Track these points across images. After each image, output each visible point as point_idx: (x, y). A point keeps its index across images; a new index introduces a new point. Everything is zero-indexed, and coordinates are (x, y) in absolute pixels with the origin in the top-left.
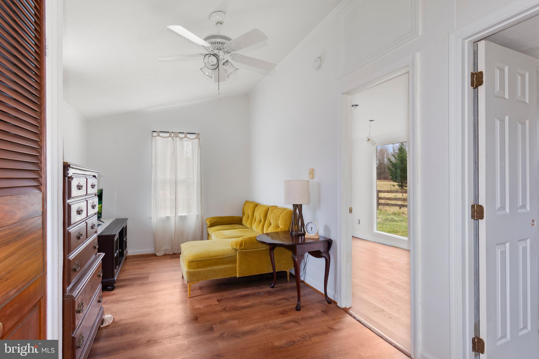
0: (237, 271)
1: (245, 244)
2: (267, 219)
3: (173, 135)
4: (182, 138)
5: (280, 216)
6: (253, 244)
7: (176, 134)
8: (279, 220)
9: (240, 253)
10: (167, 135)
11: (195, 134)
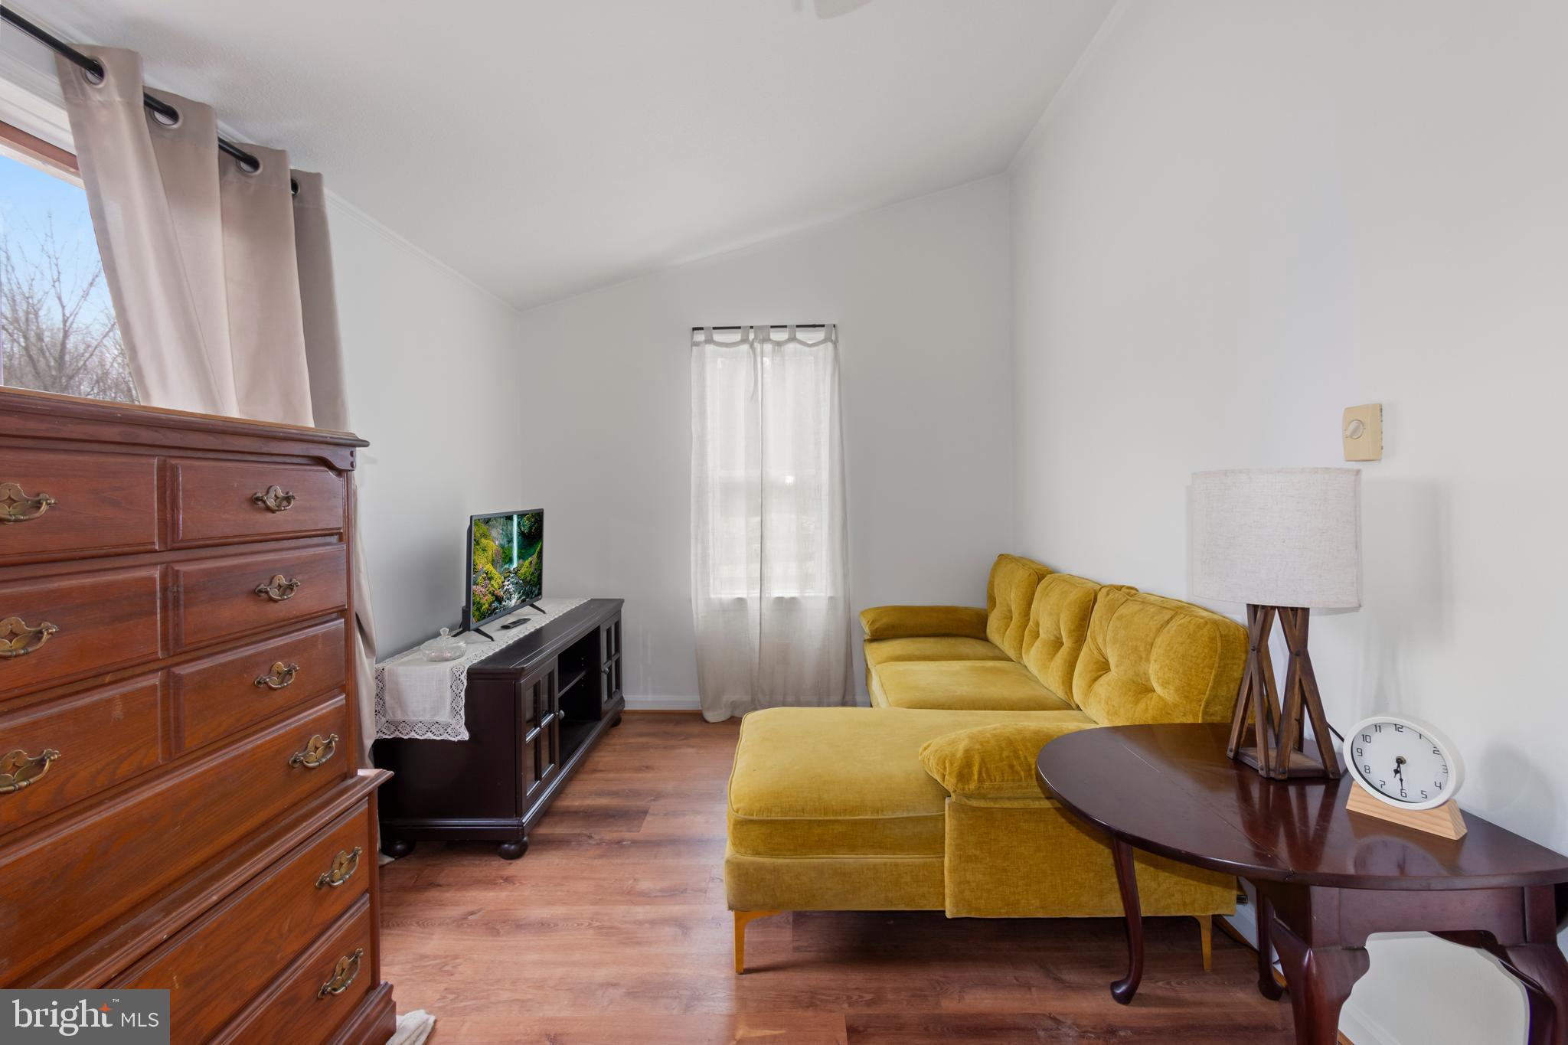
0: (947, 891)
1: (984, 770)
2: (1089, 639)
3: (751, 336)
4: (779, 344)
5: (1159, 640)
6: (1022, 773)
7: (762, 333)
8: (1152, 658)
9: (959, 809)
10: (736, 336)
11: (823, 326)
